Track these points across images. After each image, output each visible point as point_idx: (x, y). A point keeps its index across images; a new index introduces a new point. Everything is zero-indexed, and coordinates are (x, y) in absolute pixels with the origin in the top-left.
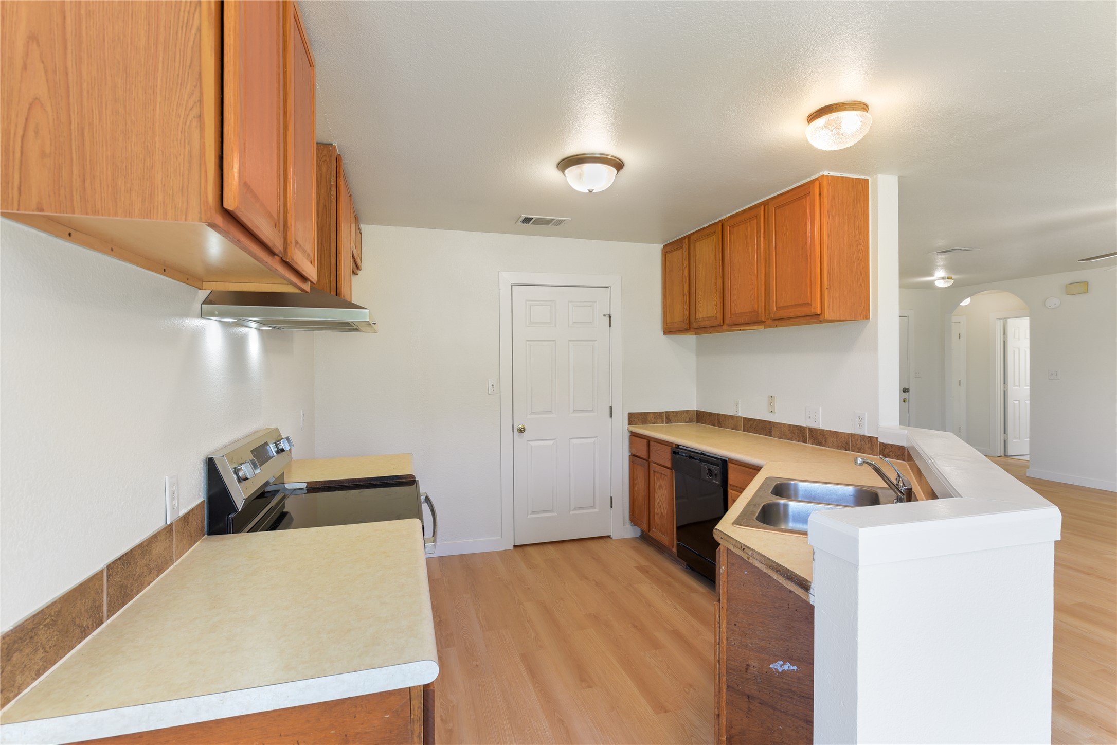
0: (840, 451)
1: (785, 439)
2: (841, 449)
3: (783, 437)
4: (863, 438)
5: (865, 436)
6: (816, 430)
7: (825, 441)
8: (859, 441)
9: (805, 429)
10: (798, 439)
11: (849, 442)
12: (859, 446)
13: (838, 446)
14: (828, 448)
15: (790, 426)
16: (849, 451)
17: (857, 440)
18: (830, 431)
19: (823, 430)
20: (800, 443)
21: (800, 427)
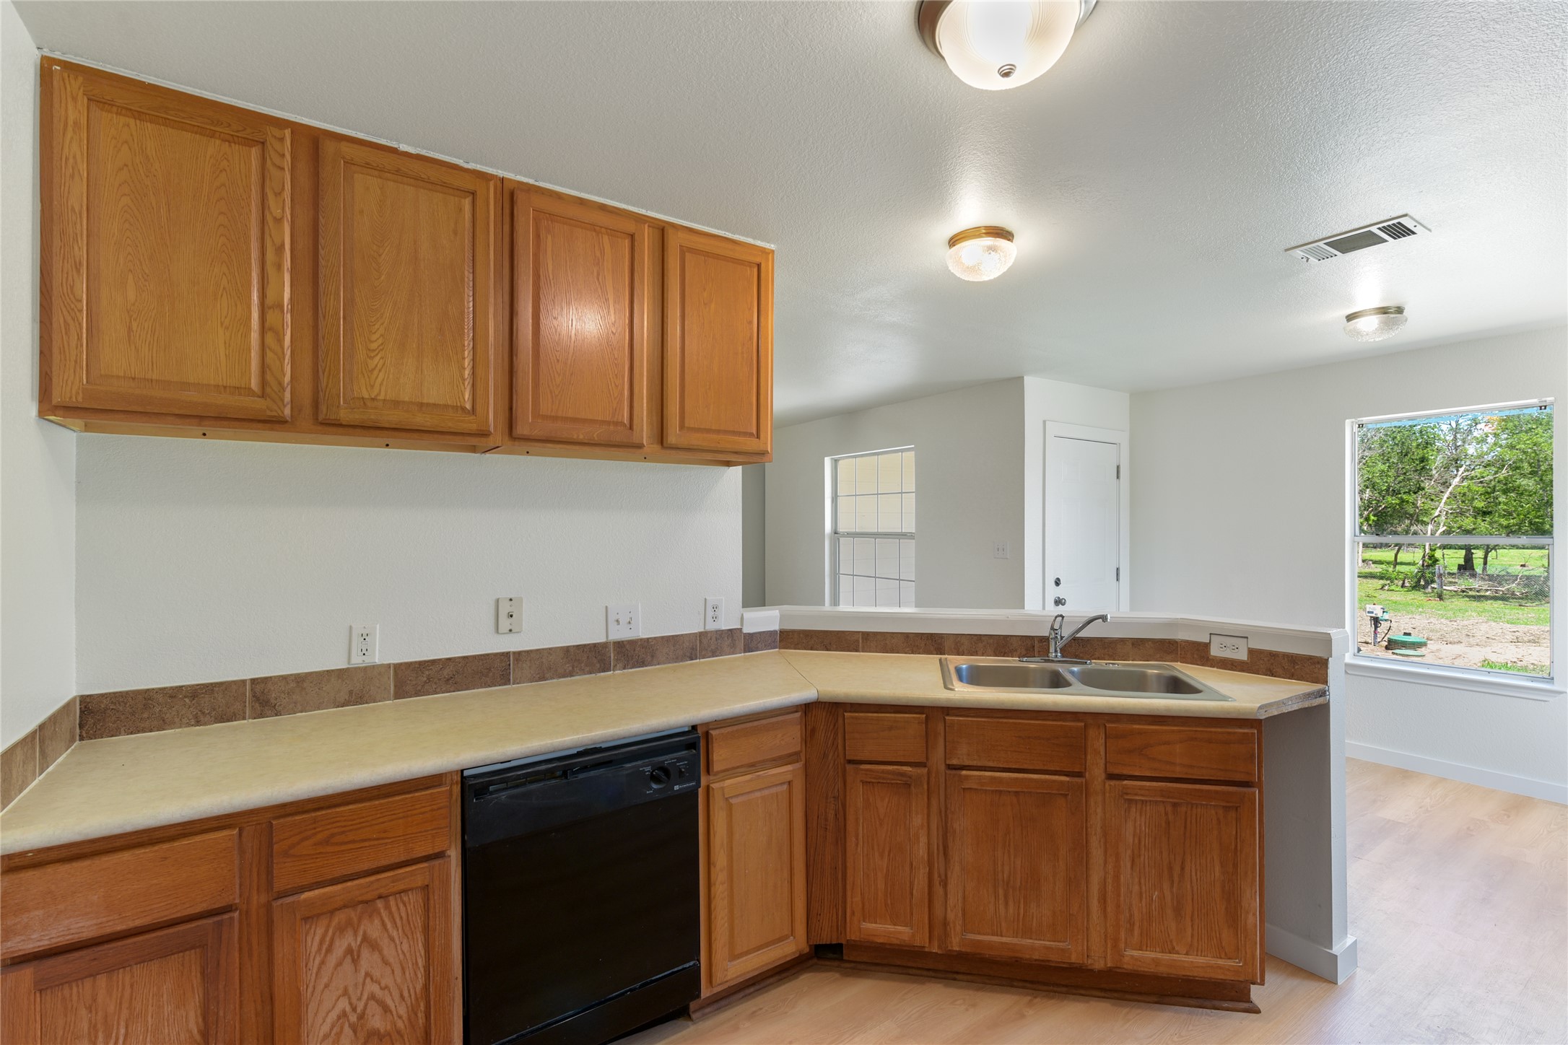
0: (681, 663)
1: (552, 678)
2: (682, 661)
3: (547, 675)
4: (721, 634)
5: (723, 631)
6: (633, 643)
7: (652, 656)
8: (714, 639)
9: (606, 647)
10: (587, 669)
11: (696, 646)
12: (713, 647)
13: (677, 658)
14: (657, 666)
15: (566, 650)
16: (696, 659)
17: (711, 639)
18: (663, 637)
19: (648, 639)
20: (593, 675)
21: (595, 645)
